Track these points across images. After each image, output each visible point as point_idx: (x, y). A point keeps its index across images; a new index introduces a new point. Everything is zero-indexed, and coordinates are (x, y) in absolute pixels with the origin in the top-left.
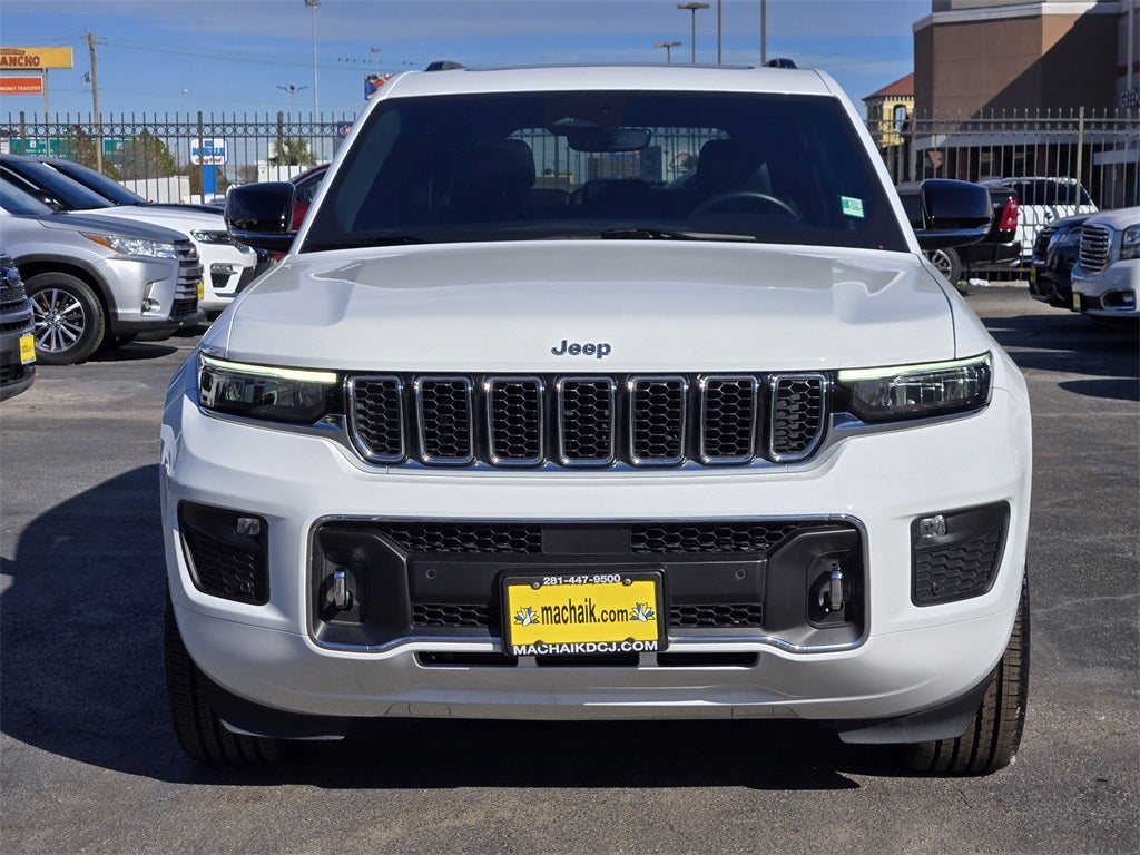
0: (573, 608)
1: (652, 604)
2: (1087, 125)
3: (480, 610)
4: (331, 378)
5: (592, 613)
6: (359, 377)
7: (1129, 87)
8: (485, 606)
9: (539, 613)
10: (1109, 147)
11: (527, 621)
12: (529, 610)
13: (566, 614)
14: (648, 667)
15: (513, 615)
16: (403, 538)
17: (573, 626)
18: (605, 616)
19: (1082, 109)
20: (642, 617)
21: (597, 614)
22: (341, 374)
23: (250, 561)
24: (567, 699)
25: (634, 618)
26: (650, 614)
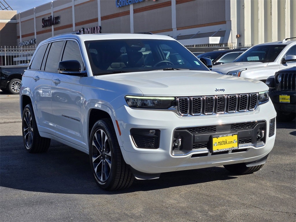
0: (223, 142)
1: (237, 140)
2: (7, 50)
3: (206, 144)
4: (173, 98)
5: (226, 142)
6: (180, 98)
7: (21, 41)
8: (206, 143)
9: (218, 143)
10: (18, 56)
11: (216, 145)
12: (216, 143)
13: (222, 143)
14: (230, 153)
15: (213, 144)
16: (191, 131)
17: (223, 145)
18: (229, 143)
19: (5, 46)
20: (235, 142)
21: (227, 143)
22: (175, 97)
23: (154, 140)
24: (209, 163)
25: (234, 143)
26: (236, 142)
